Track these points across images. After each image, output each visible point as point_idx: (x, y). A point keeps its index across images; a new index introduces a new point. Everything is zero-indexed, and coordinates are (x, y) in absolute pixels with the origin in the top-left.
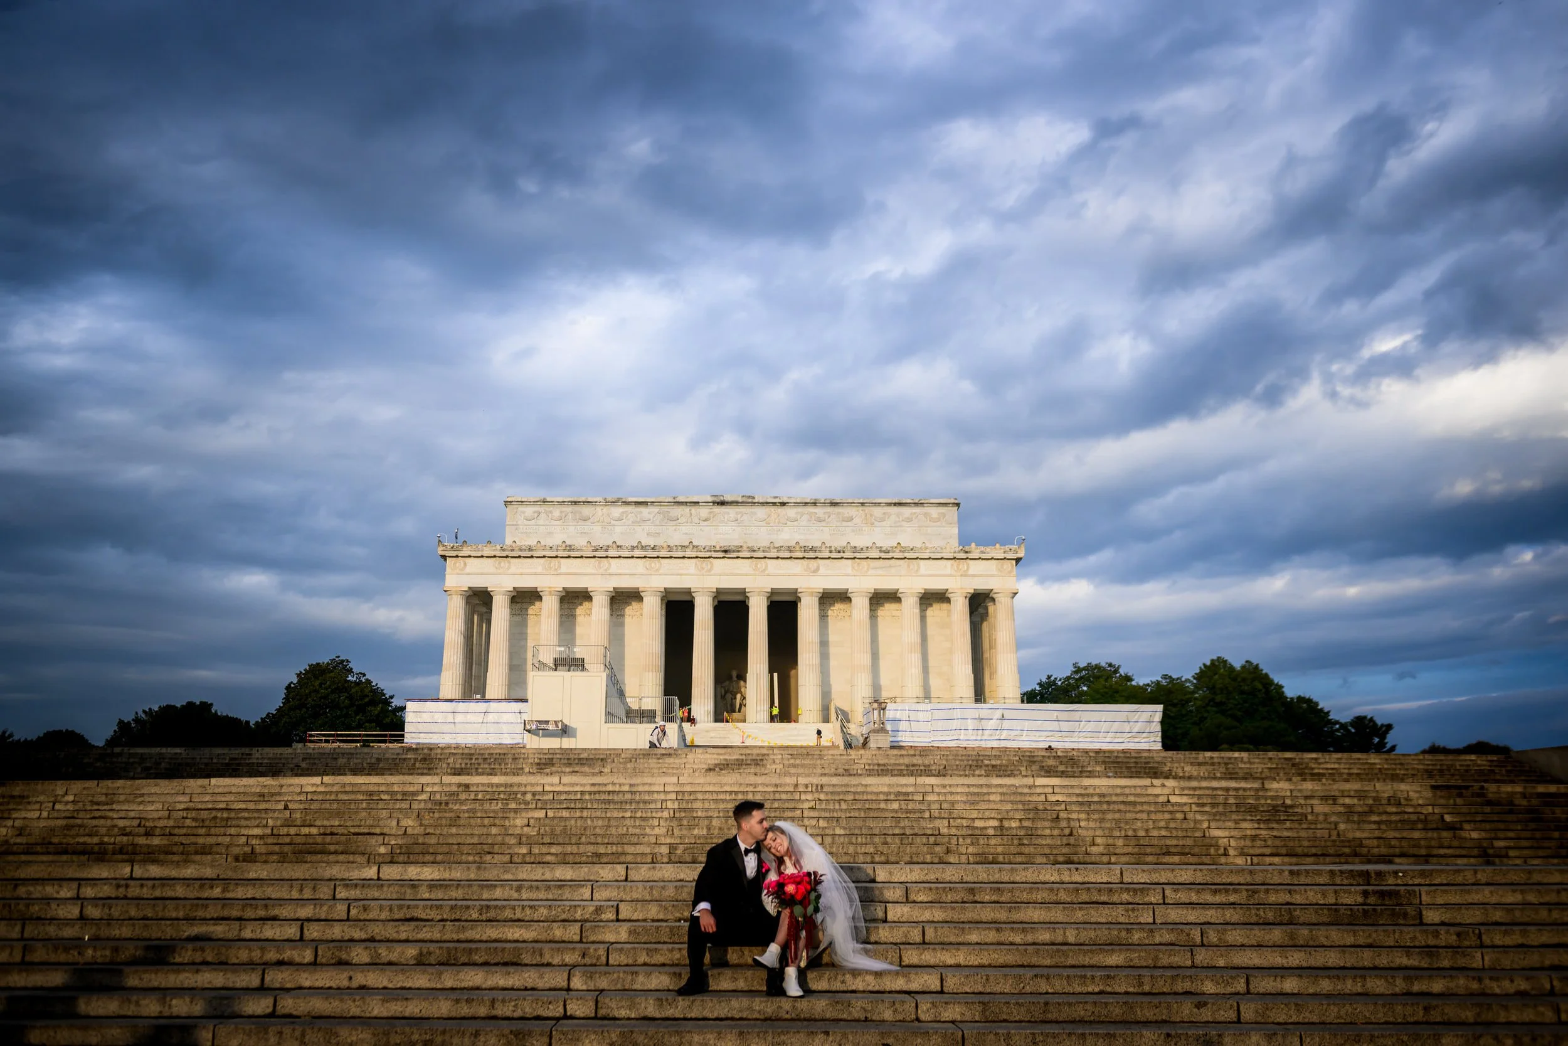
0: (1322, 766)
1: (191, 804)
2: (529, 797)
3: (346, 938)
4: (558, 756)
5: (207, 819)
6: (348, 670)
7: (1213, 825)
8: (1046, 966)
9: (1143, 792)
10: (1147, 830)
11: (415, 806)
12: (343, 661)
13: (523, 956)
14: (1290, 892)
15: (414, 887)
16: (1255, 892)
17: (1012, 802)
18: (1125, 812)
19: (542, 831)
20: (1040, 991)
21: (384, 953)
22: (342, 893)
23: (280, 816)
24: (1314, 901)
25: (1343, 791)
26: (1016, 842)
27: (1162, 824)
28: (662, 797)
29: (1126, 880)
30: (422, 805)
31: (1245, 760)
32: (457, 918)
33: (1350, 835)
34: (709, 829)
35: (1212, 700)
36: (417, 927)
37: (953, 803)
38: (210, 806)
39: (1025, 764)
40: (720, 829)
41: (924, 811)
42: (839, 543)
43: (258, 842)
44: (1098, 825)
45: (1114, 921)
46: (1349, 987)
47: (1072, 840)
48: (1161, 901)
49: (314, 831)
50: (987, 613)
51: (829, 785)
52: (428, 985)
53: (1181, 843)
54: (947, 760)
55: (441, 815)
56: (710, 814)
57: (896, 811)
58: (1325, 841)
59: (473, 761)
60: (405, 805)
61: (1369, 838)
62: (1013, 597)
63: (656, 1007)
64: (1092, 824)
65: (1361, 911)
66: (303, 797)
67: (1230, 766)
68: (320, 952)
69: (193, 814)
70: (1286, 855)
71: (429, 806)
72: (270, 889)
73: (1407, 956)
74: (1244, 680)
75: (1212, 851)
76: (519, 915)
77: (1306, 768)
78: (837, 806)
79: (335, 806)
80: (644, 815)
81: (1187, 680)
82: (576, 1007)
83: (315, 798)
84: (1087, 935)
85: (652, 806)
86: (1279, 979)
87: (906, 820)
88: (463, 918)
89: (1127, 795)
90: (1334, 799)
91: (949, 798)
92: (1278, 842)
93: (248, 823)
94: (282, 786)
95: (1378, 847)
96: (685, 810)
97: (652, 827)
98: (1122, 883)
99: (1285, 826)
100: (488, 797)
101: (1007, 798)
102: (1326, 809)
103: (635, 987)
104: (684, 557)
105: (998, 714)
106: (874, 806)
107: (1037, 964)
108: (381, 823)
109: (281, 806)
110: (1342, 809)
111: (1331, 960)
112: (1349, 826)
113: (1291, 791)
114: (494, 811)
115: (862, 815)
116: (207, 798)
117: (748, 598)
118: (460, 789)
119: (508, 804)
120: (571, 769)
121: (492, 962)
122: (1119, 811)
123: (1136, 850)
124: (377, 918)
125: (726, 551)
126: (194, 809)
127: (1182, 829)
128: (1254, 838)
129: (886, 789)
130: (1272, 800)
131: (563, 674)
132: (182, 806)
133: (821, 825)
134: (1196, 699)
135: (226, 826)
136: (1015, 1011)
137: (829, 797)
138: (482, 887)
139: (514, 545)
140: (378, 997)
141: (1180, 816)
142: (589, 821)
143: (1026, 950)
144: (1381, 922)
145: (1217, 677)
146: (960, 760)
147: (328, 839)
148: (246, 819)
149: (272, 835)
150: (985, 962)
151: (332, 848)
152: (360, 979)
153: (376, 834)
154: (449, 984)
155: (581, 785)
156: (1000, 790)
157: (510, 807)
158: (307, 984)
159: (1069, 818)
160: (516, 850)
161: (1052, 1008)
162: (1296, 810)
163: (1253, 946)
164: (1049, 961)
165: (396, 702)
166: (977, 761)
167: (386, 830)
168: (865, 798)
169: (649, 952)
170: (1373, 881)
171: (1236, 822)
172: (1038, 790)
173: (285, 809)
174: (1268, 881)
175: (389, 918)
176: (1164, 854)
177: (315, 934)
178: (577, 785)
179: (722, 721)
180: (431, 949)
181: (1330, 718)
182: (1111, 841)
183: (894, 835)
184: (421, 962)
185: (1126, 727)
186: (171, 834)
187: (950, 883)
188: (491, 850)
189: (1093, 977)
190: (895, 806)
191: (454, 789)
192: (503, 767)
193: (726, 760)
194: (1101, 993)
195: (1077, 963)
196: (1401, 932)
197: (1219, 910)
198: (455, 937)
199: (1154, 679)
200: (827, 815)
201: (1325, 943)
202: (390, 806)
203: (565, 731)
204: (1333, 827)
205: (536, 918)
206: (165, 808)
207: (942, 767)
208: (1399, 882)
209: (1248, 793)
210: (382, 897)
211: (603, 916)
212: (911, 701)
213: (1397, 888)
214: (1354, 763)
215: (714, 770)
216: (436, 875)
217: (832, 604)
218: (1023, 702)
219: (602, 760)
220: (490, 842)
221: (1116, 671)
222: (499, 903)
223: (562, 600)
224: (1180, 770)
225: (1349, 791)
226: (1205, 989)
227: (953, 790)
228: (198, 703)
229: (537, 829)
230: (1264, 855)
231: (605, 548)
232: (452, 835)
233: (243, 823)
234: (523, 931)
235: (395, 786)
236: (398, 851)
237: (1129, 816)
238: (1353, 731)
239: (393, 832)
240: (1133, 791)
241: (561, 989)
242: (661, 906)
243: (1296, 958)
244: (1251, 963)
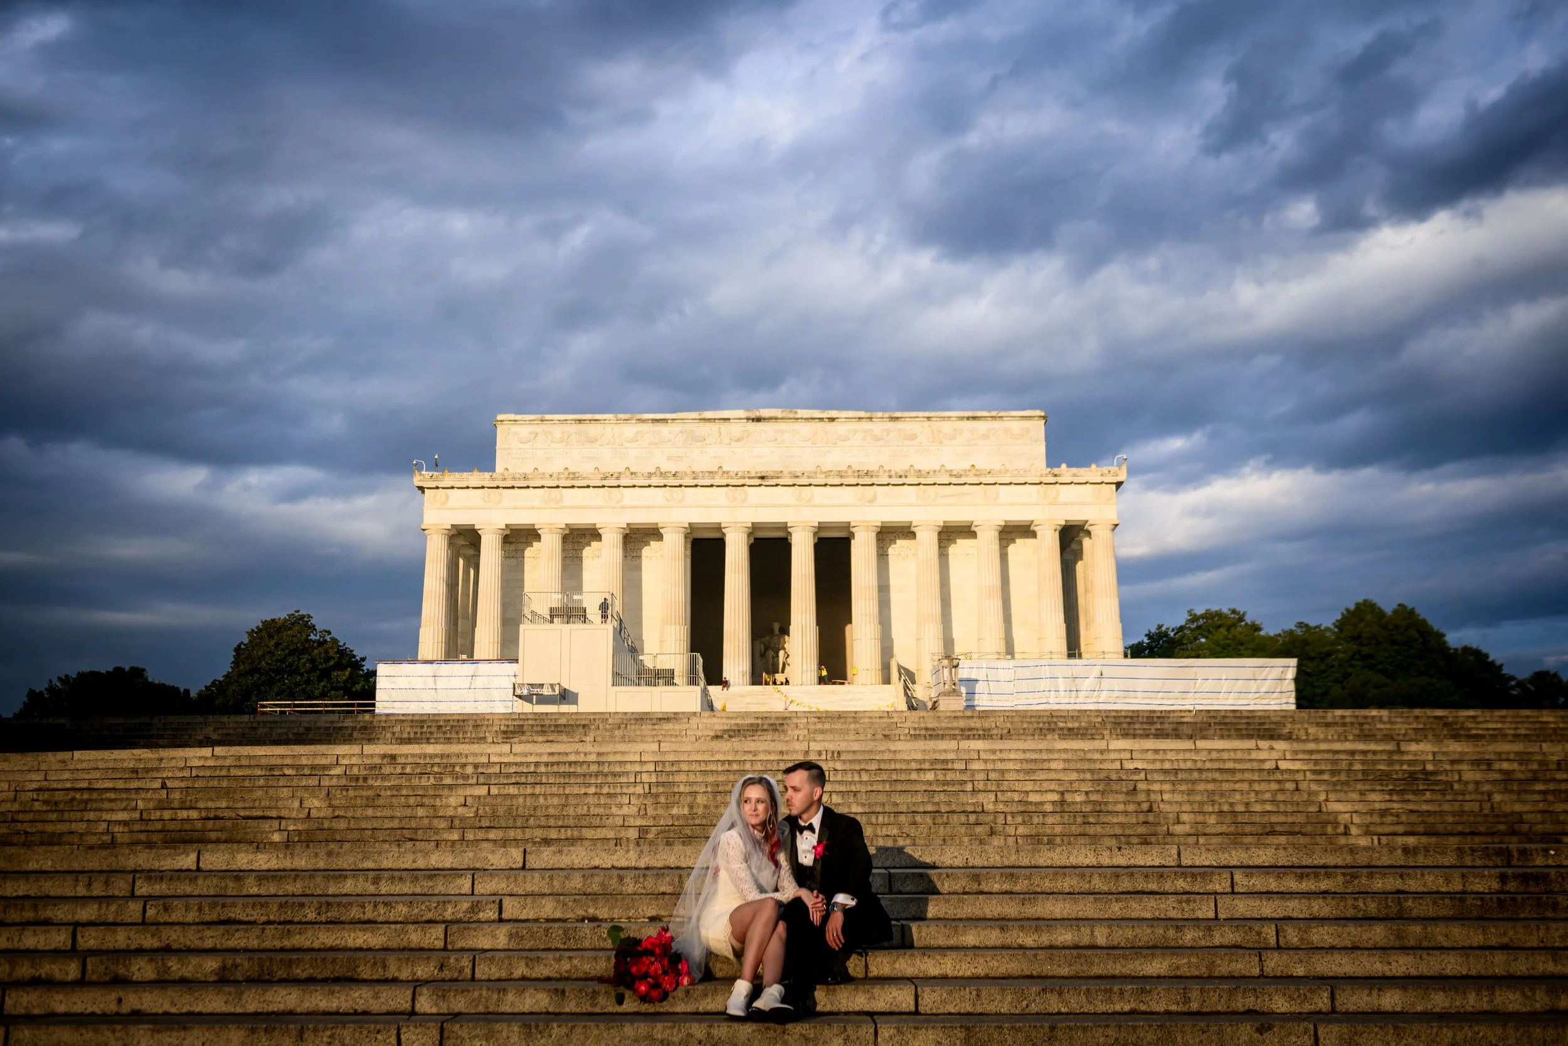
0: (1481, 726)
1: (45, 783)
2: (469, 770)
3: (133, 947)
4: (530, 722)
5: (61, 802)
6: (310, 628)
7: (1332, 796)
8: (1063, 977)
9: (1246, 756)
10: (1247, 804)
11: (326, 782)
12: (303, 617)
13: (360, 969)
14: (1401, 876)
15: (238, 879)
16: (1354, 877)
17: (1078, 771)
18: (1221, 781)
19: (481, 812)
20: (1051, 1010)
21: (176, 967)
22: (143, 889)
23: (156, 796)
24: (1435, 889)
25: (1500, 754)
26: (1079, 820)
27: (1268, 796)
28: (638, 768)
29: (1184, 862)
30: (334, 782)
31: (1385, 719)
32: (288, 918)
33: (1508, 809)
34: (691, 807)
35: (1359, 652)
36: (227, 931)
37: (1002, 772)
38: (68, 785)
39: (1109, 726)
40: (706, 807)
41: (965, 782)
42: (900, 466)
43: (121, 829)
44: (1185, 798)
45: (1162, 916)
46: (1472, 1002)
47: (1151, 818)
48: (1229, 890)
49: (194, 814)
50: (1082, 550)
51: (848, 752)
52: (224, 1009)
53: (1290, 820)
54: (1012, 723)
55: (357, 793)
56: (695, 789)
57: (929, 783)
58: (1475, 816)
59: (425, 729)
60: (313, 782)
61: (1532, 812)
62: (1113, 530)
63: (522, 1037)
64: (1178, 798)
65: (1495, 901)
66: (186, 774)
67: (1366, 727)
68: (89, 967)
69: (46, 796)
70: (1424, 834)
71: (343, 782)
72: (49, 883)
73: (1554, 960)
74: (1397, 627)
75: (1329, 829)
76: (369, 915)
77: (1461, 728)
78: (856, 778)
79: (225, 784)
80: (612, 791)
81: (1327, 629)
82: (414, 1038)
83: (201, 774)
84: (1123, 935)
85: (624, 779)
86: (1375, 992)
87: (942, 794)
88: (296, 919)
89: (1224, 761)
90: (1489, 763)
91: (999, 766)
92: (1414, 818)
93: (112, 805)
94: (162, 759)
95: (1542, 823)
96: (663, 784)
97: (620, 806)
98: (1179, 866)
99: (1424, 798)
100: (418, 771)
101: (1072, 766)
102: (1478, 776)
103: (502, 1009)
104: (712, 486)
105: (1095, 672)
106: (903, 777)
107: (1051, 974)
108: (280, 804)
109: (157, 784)
110: (1497, 776)
111: (1450, 967)
112: (1506, 797)
113: (1434, 754)
114: (425, 788)
115: (887, 787)
116: (66, 775)
117: (790, 534)
118: (385, 761)
119: (441, 779)
120: (545, 739)
121: (319, 977)
122: (1214, 781)
123: (1232, 829)
124: (181, 920)
125: (762, 478)
126: (48, 790)
127: (1292, 803)
128: (1383, 813)
129: (919, 756)
130: (1409, 765)
131: (559, 627)
132: (34, 786)
133: (833, 801)
134: (1338, 651)
135: (85, 810)
136: (1009, 1039)
137: (847, 766)
138: (328, 878)
139: (506, 473)
140: (146, 1026)
141: (1290, 786)
142: (541, 800)
143: (1035, 956)
144: (1522, 916)
145: (1362, 625)
146: (1029, 723)
147: (210, 824)
148: (111, 800)
149: (141, 820)
150: (980, 971)
151: (213, 836)
152: (133, 1001)
153: (272, 818)
154: (252, 1008)
155: (537, 754)
156: (1065, 756)
157: (444, 782)
158: (61, 1009)
159: (1149, 790)
160: (446, 836)
161: (1060, 1033)
162: (1439, 778)
163: (1345, 948)
164: (1067, 970)
165: (367, 666)
166: (1049, 723)
167: (283, 813)
168: (893, 767)
169: (529, 963)
170: (1514, 862)
171: (1362, 793)
172: (1112, 756)
173: (162, 788)
174: (1374, 863)
175: (197, 920)
176: (1267, 834)
177: (92, 942)
178: (531, 754)
179: (760, 684)
180: (238, 960)
181: (1504, 672)
182: (1200, 818)
183: (925, 812)
184: (223, 980)
185: (1253, 686)
186: (14, 821)
187: (951, 867)
188: (413, 836)
189: (1122, 992)
190: (930, 776)
191: (377, 761)
192: (461, 736)
193: (737, 725)
194: (1132, 1012)
195: (1105, 973)
196: (1548, 929)
197: (1303, 901)
198: (278, 944)
199: (1287, 628)
200: (843, 788)
201: (1445, 944)
202: (294, 784)
203: (565, 696)
204: (1486, 798)
205: (392, 919)
206: (12, 789)
207: (1005, 731)
208: (1550, 862)
209: (1378, 757)
210: (196, 893)
211: (481, 915)
212: (989, 657)
213: (1546, 871)
214: (1522, 722)
215: (722, 737)
216: (274, 864)
217: (893, 541)
218: (1126, 656)
219: (584, 726)
220: (414, 826)
221: (1241, 619)
222: (345, 900)
223: (565, 539)
224: (1302, 732)
225: (1508, 753)
226: (1274, 1006)
227: (1004, 756)
228: (127, 669)
229: (474, 809)
230: (1396, 834)
231: (616, 475)
232: (367, 818)
233: (107, 805)
234: (368, 935)
235: (303, 758)
236: (296, 839)
237: (1226, 786)
238: (1533, 689)
239: (294, 814)
240: (1232, 755)
241: (402, 1013)
242: (558, 901)
243: (1402, 965)
244: (1340, 971)
